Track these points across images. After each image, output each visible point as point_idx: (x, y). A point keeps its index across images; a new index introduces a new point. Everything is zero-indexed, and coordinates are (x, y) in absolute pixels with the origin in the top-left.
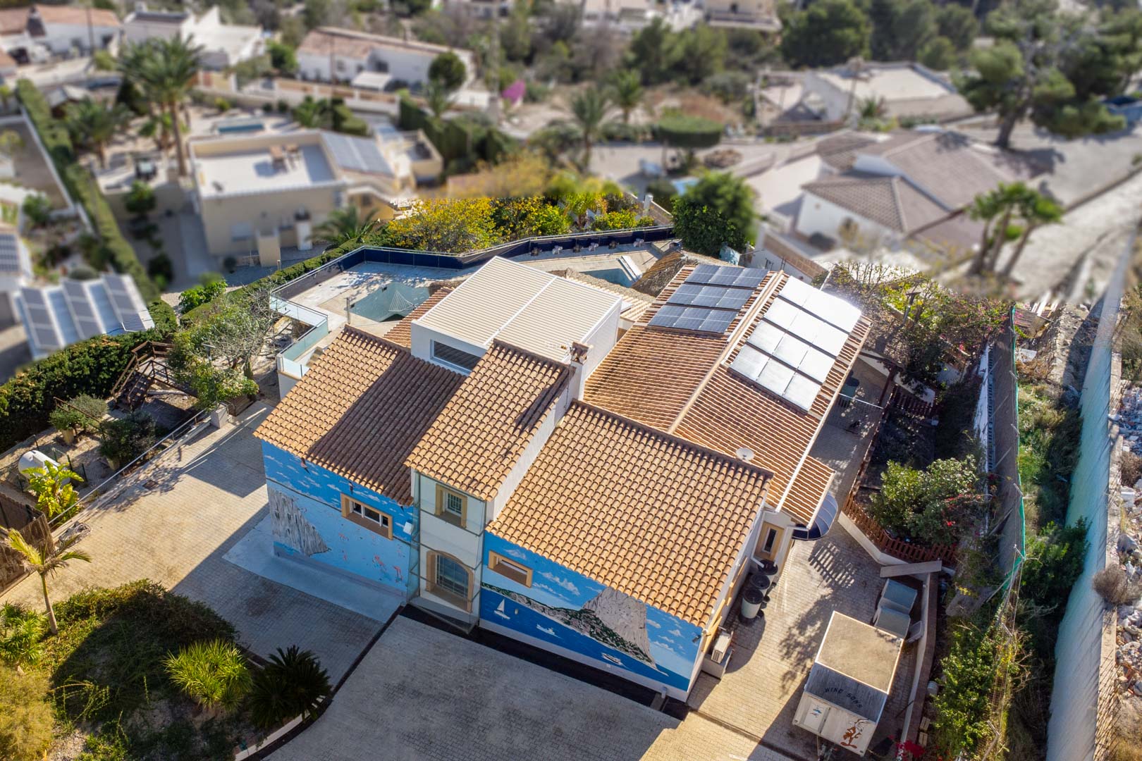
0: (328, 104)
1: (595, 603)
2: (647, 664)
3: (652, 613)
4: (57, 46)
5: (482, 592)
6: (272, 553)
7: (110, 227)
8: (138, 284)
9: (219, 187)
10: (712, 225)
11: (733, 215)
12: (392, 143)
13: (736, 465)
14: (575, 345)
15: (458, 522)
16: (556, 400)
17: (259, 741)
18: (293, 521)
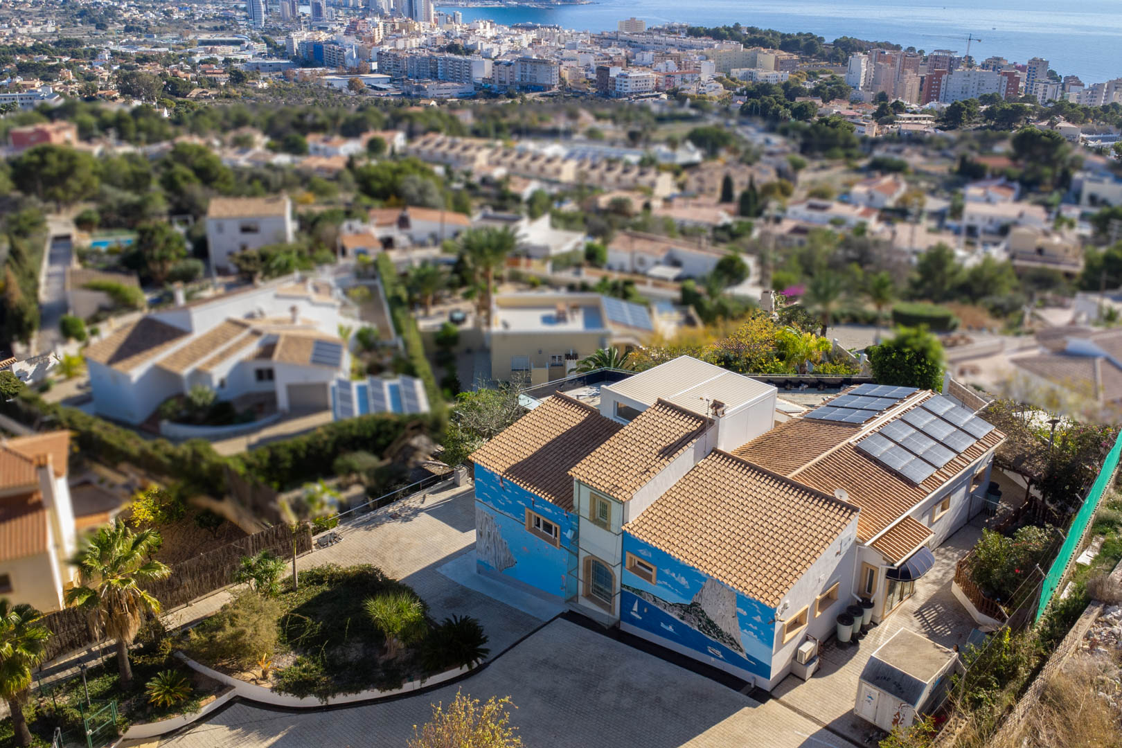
0: (620, 285)
1: (700, 596)
2: (740, 654)
3: (742, 600)
4: (417, 237)
5: (622, 592)
6: (475, 571)
7: (417, 348)
8: (426, 387)
9: (506, 325)
10: (901, 370)
11: (919, 362)
12: (666, 315)
13: (831, 500)
14: (715, 401)
15: (605, 526)
16: (694, 441)
17: (423, 679)
18: (492, 537)
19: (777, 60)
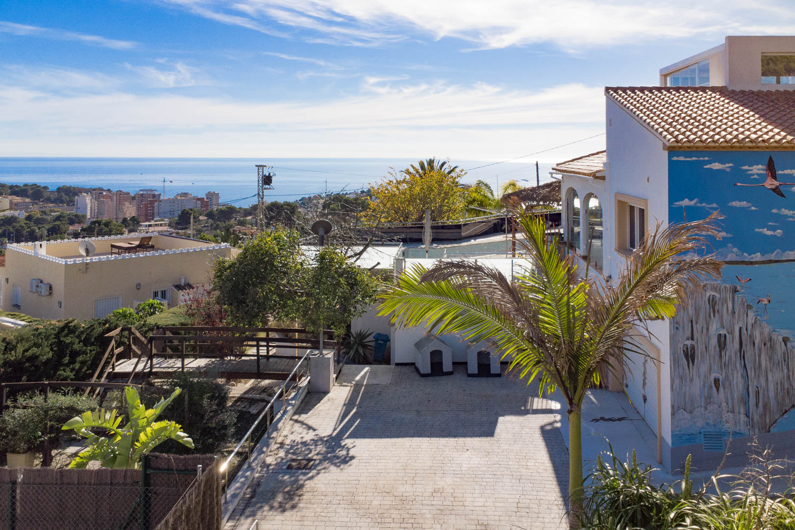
19: (11, 203)
